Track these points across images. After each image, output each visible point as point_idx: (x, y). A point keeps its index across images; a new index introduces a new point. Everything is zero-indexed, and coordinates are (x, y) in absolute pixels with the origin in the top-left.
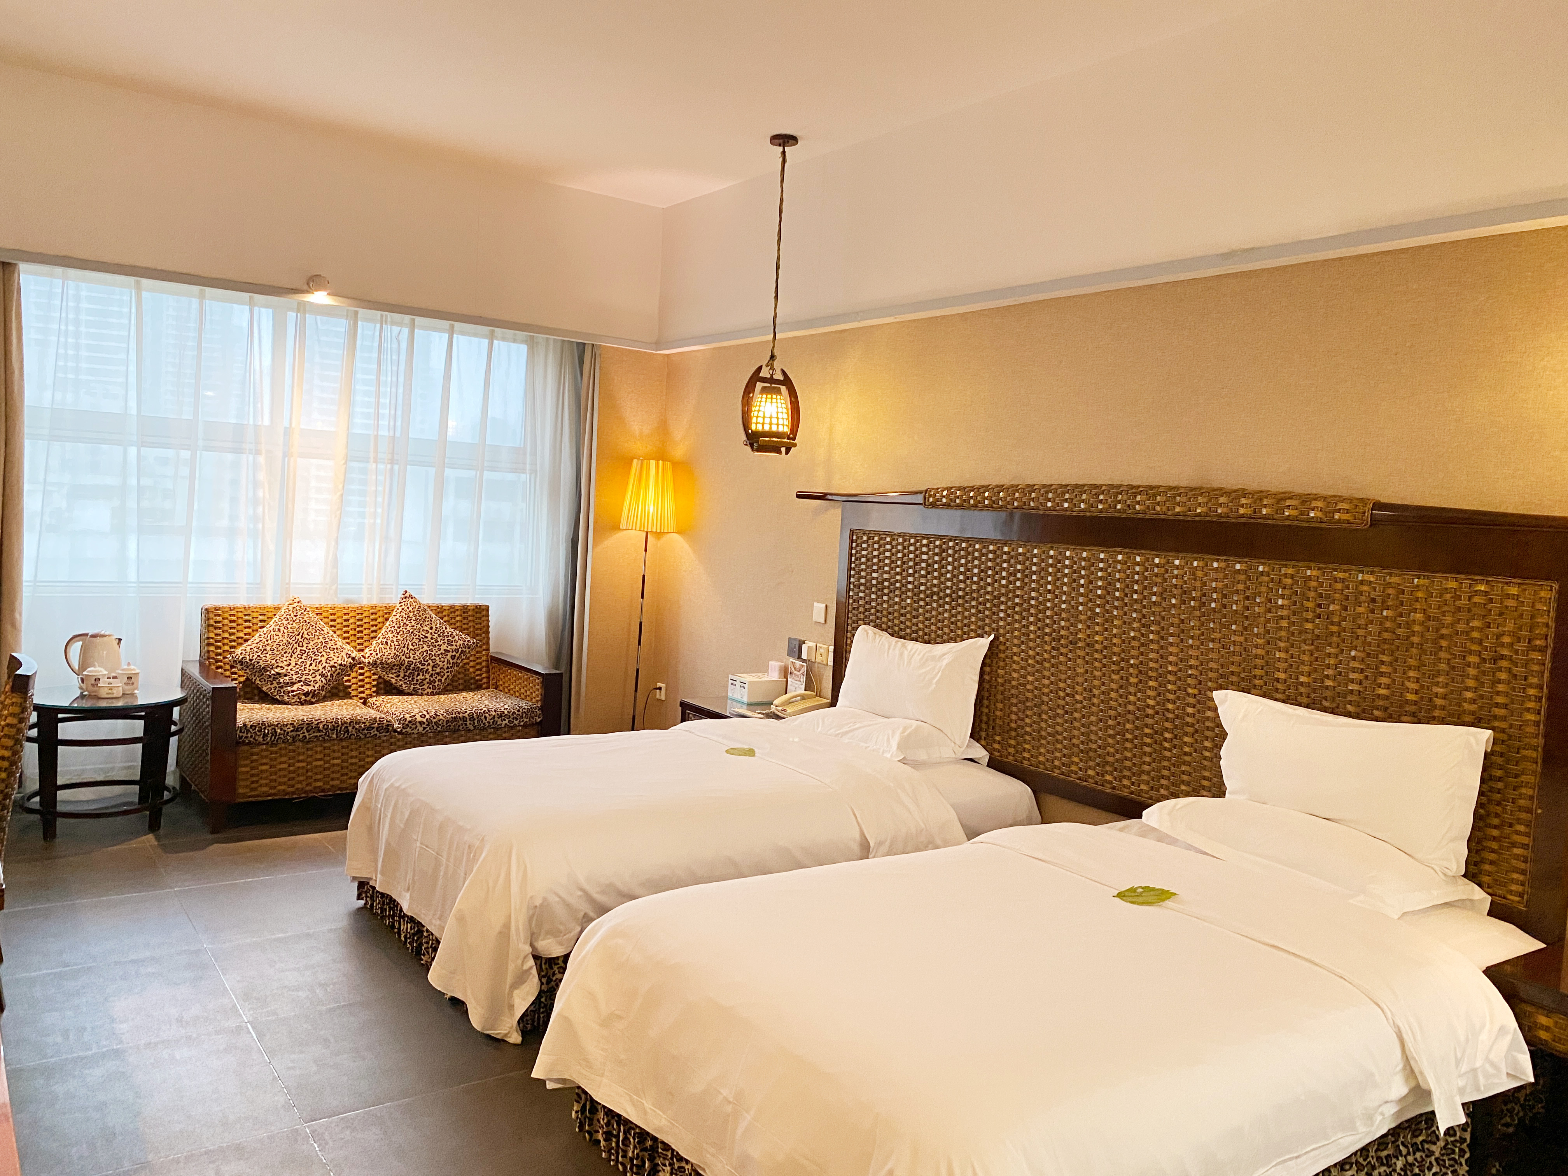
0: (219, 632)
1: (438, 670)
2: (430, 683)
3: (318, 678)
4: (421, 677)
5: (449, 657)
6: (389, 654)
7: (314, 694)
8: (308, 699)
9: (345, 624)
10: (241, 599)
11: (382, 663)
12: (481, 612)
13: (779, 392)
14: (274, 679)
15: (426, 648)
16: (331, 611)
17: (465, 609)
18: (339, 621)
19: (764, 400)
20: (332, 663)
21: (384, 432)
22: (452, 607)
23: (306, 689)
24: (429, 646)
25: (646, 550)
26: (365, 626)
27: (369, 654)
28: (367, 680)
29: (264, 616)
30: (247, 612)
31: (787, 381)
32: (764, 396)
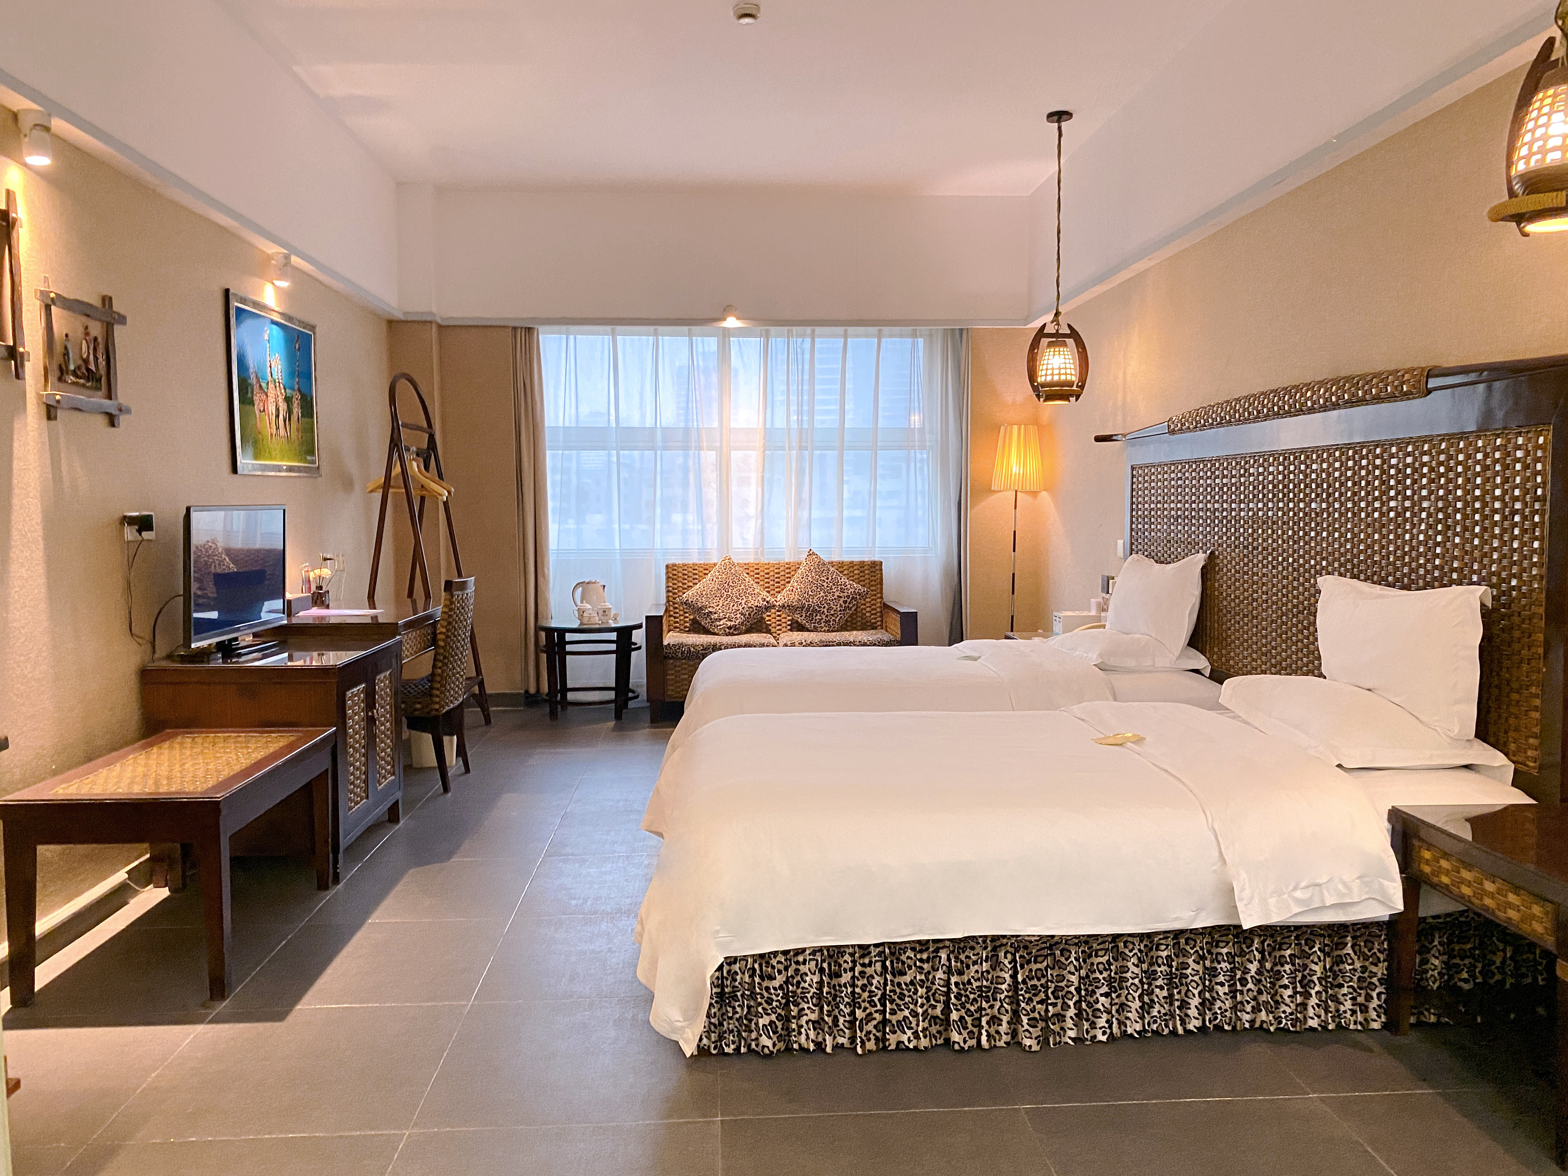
0: (675, 582)
1: (832, 612)
2: (826, 622)
3: (738, 616)
4: (818, 617)
5: (841, 602)
6: (794, 598)
7: (735, 628)
8: (731, 631)
9: (767, 576)
10: (694, 559)
11: (788, 606)
12: (875, 567)
13: (1064, 344)
14: (708, 616)
15: (822, 594)
16: (756, 567)
17: (862, 564)
18: (762, 574)
19: (1052, 353)
20: (750, 605)
21: (794, 426)
22: (852, 563)
23: (729, 623)
24: (824, 592)
25: (1015, 508)
26: (782, 578)
27: (780, 599)
28: (783, 620)
29: (706, 569)
30: (694, 567)
31: (1074, 334)
32: (1052, 350)
